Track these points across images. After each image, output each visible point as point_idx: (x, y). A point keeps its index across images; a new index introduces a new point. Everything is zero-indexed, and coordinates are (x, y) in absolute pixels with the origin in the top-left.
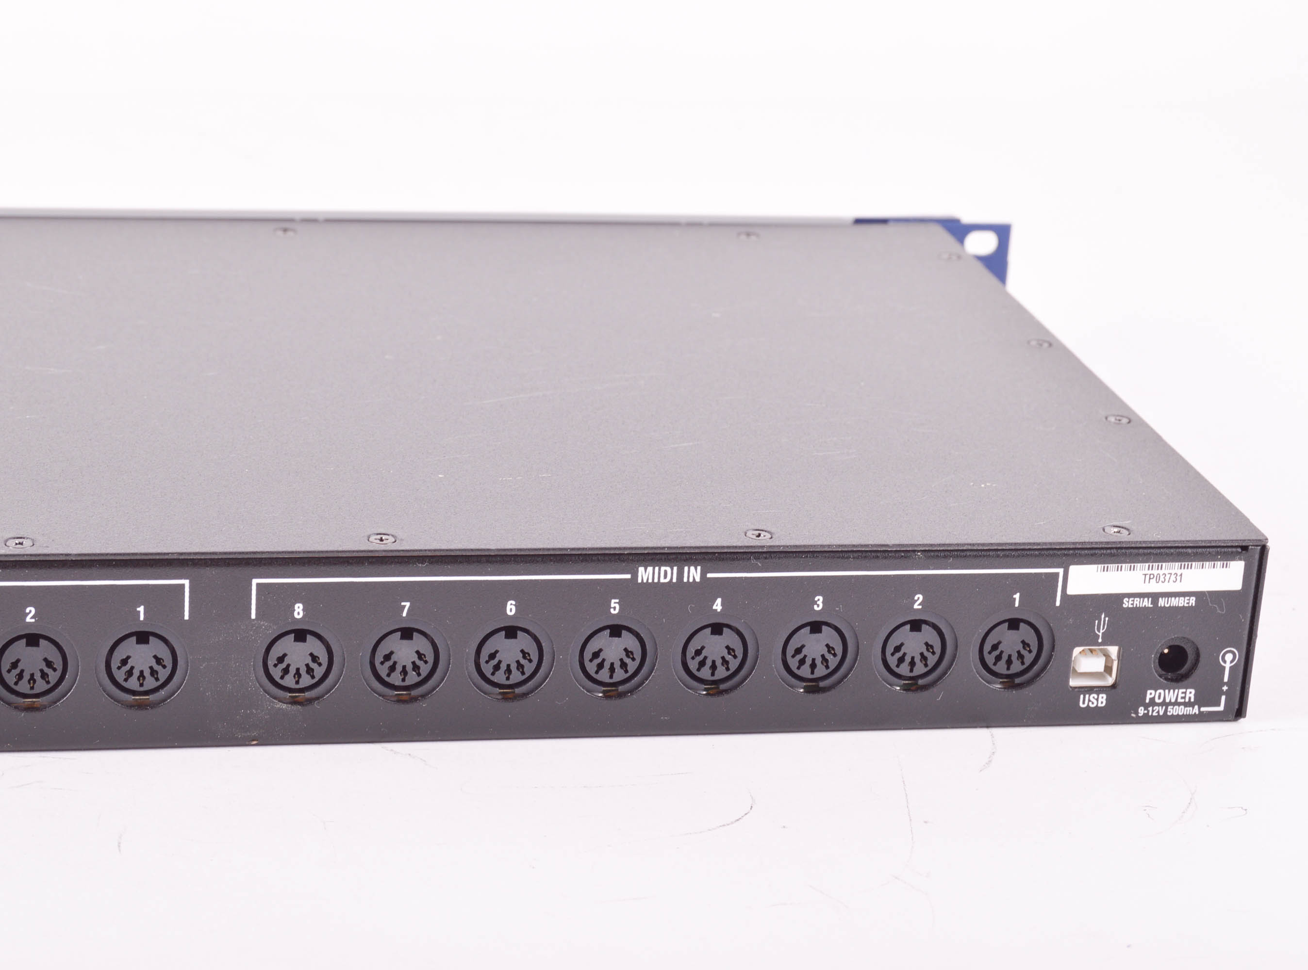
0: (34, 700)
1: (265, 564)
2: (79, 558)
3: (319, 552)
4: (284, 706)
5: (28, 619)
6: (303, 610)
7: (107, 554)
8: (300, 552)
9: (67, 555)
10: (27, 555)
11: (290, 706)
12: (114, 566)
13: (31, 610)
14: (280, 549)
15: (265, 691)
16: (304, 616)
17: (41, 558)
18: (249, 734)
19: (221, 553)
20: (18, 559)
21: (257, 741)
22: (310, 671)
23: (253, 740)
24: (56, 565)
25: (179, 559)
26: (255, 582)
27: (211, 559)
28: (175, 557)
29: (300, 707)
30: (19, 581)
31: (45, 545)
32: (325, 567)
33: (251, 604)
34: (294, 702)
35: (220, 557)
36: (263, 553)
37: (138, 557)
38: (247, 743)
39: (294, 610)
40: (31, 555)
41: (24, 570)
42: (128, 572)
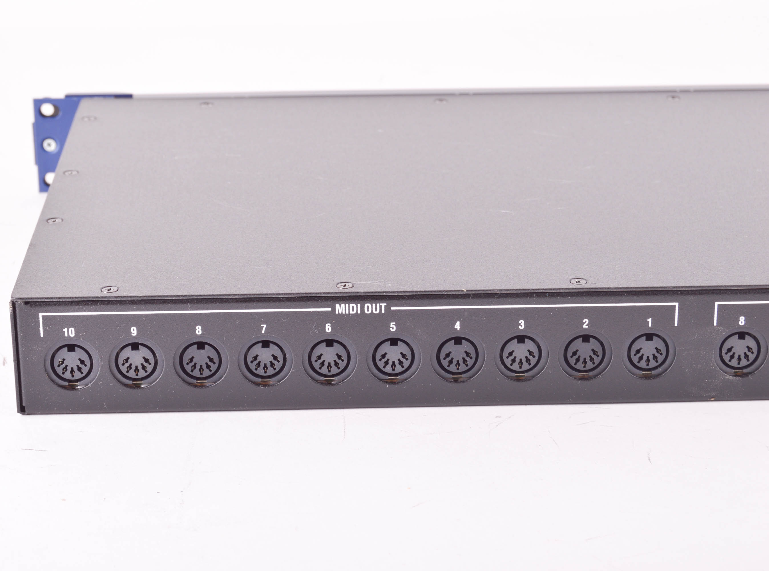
0: (584, 374)
1: (723, 293)
2: (615, 290)
3: (755, 286)
4: (731, 378)
5: (585, 326)
6: (745, 320)
7: (631, 288)
8: (744, 286)
9: (608, 288)
10: (585, 288)
11: (734, 377)
12: (635, 295)
13: (586, 321)
14: (732, 284)
15: (720, 369)
16: (745, 324)
17: (593, 290)
18: (710, 394)
19: (698, 287)
20: (580, 291)
21: (714, 398)
22: (746, 356)
23: (712, 398)
24: (601, 294)
25: (673, 290)
26: (717, 303)
27: (691, 290)
28: (671, 289)
29: (740, 378)
30: (580, 304)
31: (594, 283)
32: (758, 295)
33: (714, 317)
34: (736, 375)
35: (697, 289)
36: (722, 286)
37: (649, 289)
38: (708, 399)
39: (739, 320)
40: (587, 288)
41: (583, 297)
42: (643, 298)
